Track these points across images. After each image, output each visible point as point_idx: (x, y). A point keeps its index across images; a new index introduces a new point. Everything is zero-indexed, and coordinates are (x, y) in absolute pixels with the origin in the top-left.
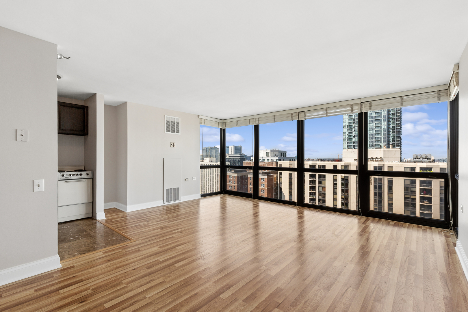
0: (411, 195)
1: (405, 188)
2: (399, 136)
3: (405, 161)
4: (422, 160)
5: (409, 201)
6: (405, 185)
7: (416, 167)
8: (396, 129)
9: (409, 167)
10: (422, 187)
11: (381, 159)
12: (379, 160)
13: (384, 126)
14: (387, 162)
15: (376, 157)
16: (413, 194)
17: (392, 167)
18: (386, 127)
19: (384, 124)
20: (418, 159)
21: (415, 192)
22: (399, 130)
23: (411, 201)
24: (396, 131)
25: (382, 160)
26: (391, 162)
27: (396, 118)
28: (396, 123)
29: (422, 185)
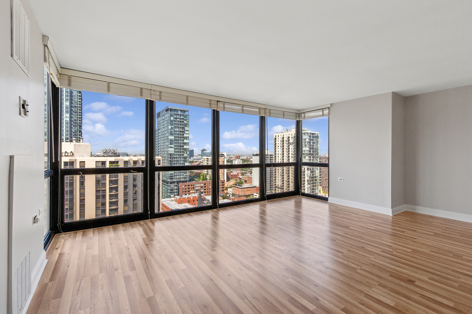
0: (102, 187)
1: (97, 181)
2: (80, 130)
3: (95, 156)
4: (110, 154)
5: (100, 193)
6: (97, 178)
7: (106, 161)
8: (77, 122)
9: (100, 161)
10: (111, 178)
11: (71, 154)
12: (69, 154)
13: (66, 118)
14: (79, 157)
15: (66, 152)
16: (104, 186)
17: (84, 162)
18: (68, 119)
19: (66, 116)
20: (107, 154)
21: (106, 183)
22: (80, 124)
23: (102, 193)
24: (77, 125)
25: (73, 154)
26: (82, 157)
27: (77, 112)
28: (77, 117)
29: (111, 177)
